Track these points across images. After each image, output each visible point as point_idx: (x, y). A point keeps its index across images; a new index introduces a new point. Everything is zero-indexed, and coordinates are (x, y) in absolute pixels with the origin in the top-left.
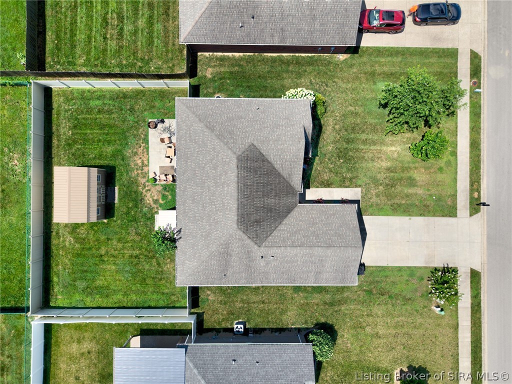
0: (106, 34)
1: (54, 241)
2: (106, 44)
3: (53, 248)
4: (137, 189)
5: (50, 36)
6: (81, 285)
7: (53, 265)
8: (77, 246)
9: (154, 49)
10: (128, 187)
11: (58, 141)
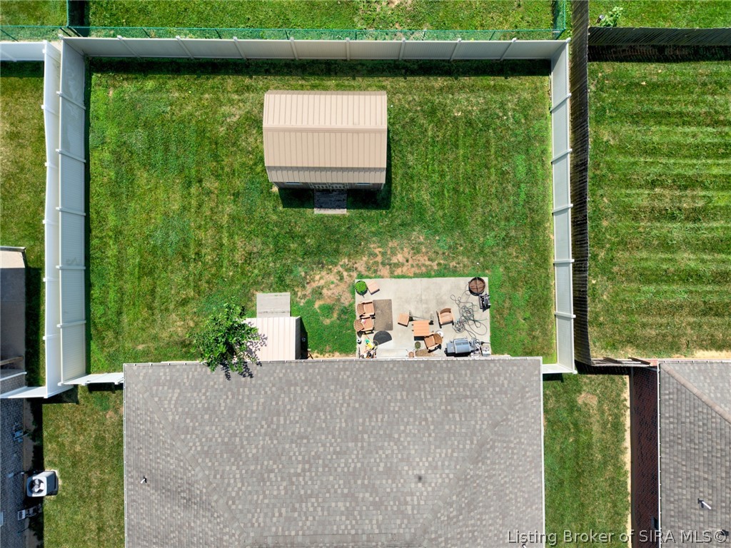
0: (662, 186)
1: (230, 82)
2: (641, 187)
3: (216, 80)
4: (345, 255)
5: (656, 71)
6: (138, 139)
7: (180, 80)
8: (222, 130)
9: (634, 286)
10: (346, 236)
11: (441, 89)
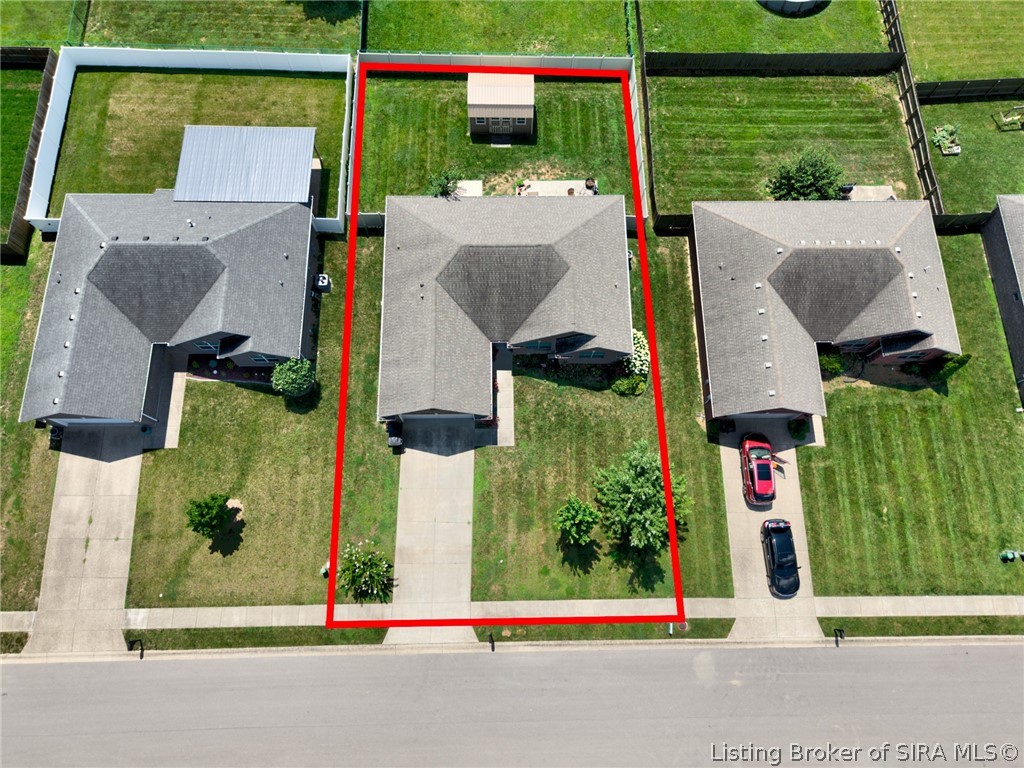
2: (687, 138)
3: (436, 82)
4: (509, 168)
5: (691, 81)
6: (390, 109)
7: (415, 82)
8: (438, 106)
10: (510, 158)
11: (565, 89)
